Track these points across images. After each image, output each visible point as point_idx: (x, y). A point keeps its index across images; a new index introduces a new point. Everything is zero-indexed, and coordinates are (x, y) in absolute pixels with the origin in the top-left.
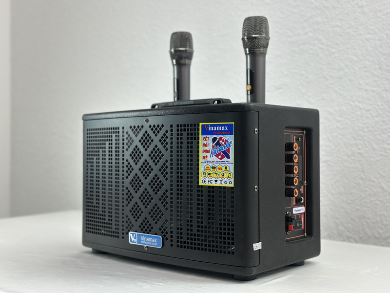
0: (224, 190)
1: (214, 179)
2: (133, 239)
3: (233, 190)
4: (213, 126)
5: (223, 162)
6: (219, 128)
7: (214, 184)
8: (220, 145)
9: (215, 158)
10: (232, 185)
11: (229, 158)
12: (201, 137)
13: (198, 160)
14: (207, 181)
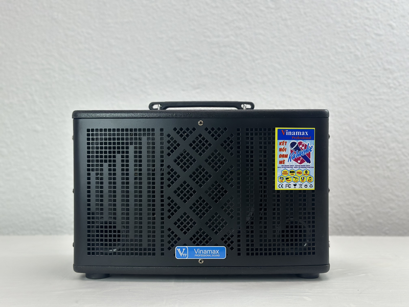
0: (304, 194)
1: (292, 184)
2: (181, 254)
3: (313, 193)
4: (289, 130)
5: (303, 167)
6: (298, 133)
7: (292, 188)
8: (299, 150)
9: (294, 163)
10: (313, 188)
11: (310, 162)
12: (277, 142)
13: (274, 165)
14: (284, 186)
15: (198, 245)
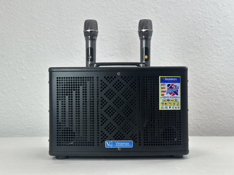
0: (175, 112)
1: (168, 106)
2: (108, 145)
3: (180, 112)
4: (166, 78)
5: (174, 97)
6: (171, 79)
7: (169, 109)
8: (172, 88)
9: (169, 95)
10: (180, 109)
11: (178, 95)
12: (160, 84)
13: (158, 96)
14: (164, 108)
15: (117, 140)
